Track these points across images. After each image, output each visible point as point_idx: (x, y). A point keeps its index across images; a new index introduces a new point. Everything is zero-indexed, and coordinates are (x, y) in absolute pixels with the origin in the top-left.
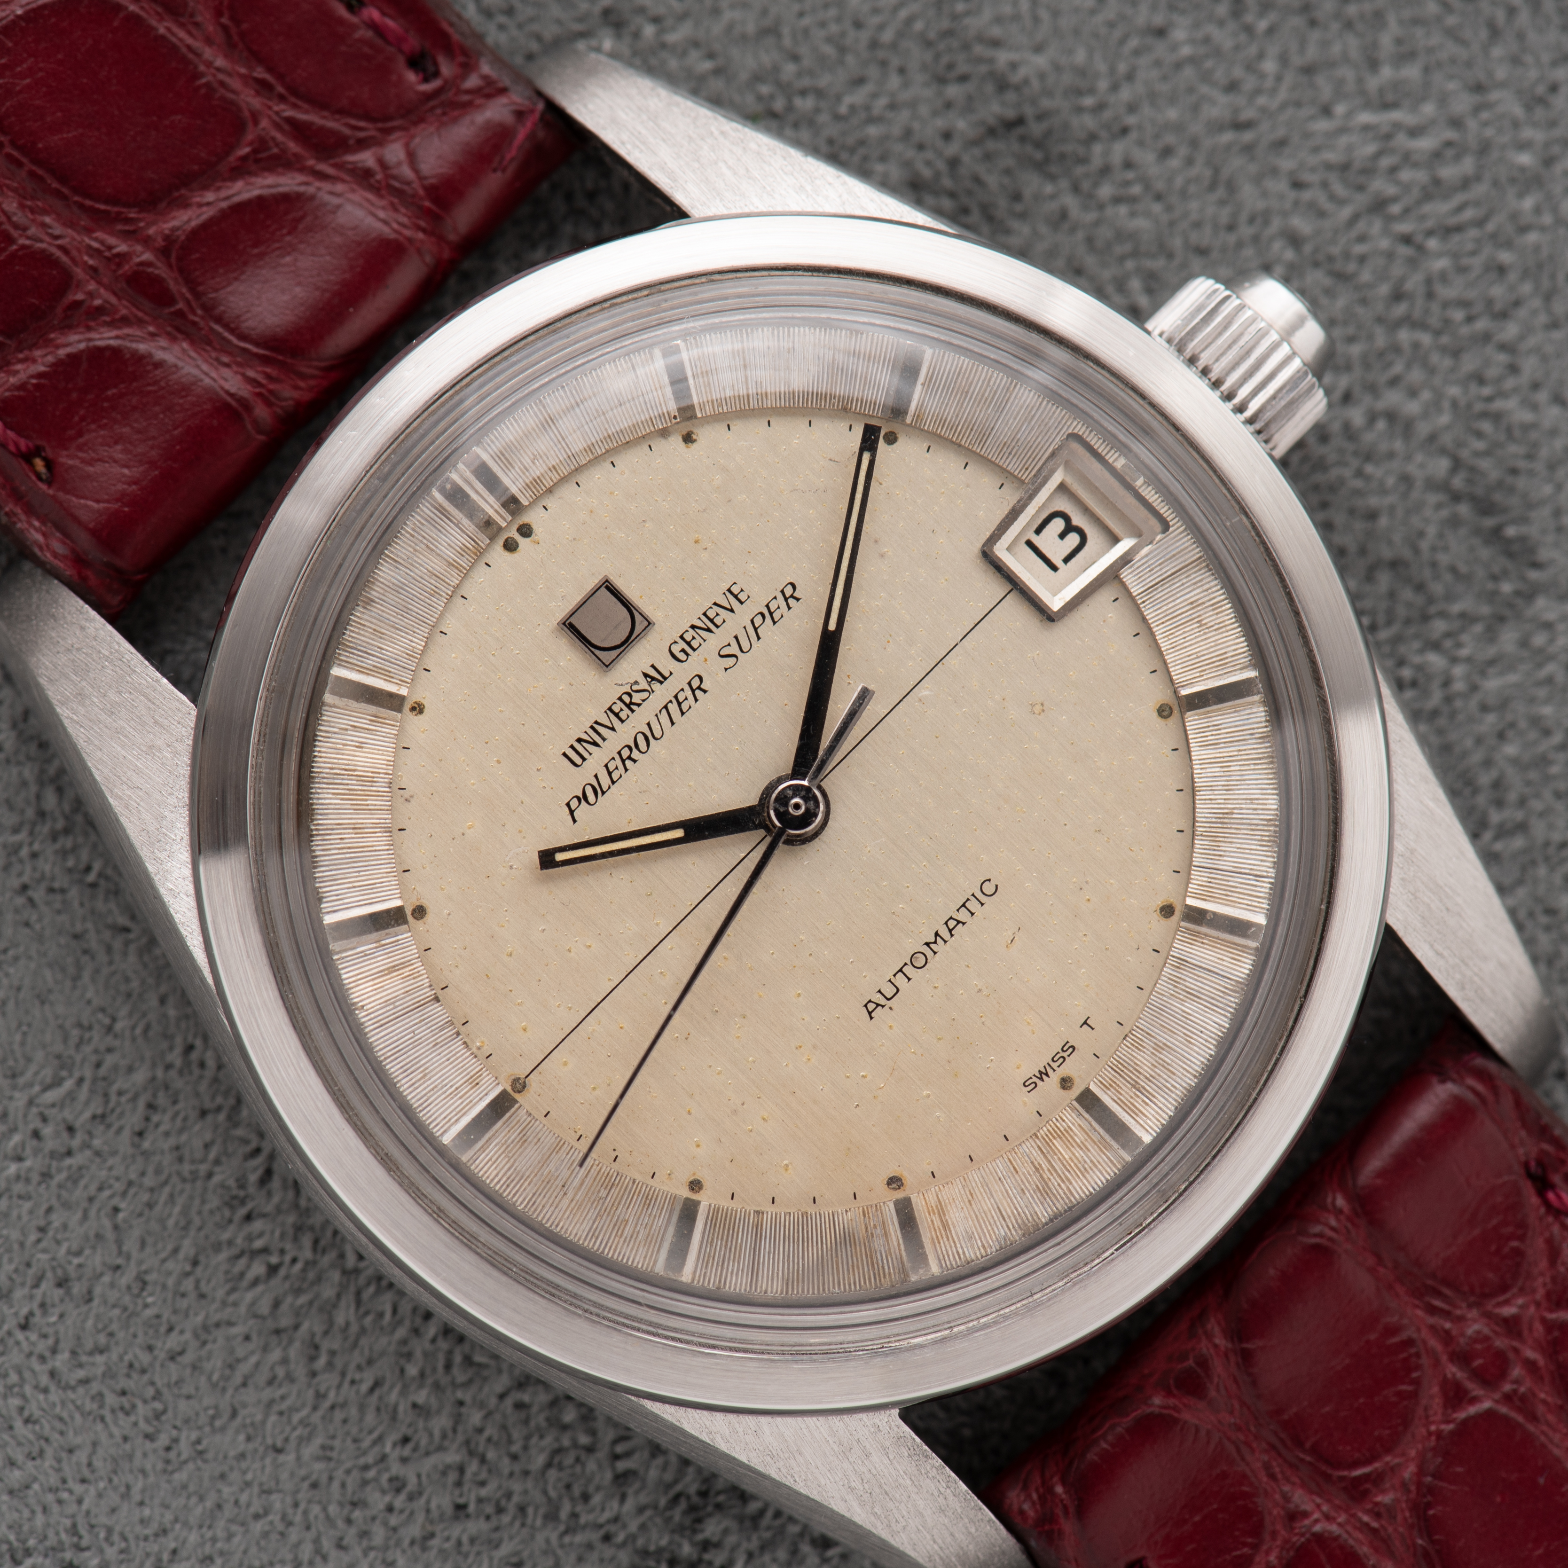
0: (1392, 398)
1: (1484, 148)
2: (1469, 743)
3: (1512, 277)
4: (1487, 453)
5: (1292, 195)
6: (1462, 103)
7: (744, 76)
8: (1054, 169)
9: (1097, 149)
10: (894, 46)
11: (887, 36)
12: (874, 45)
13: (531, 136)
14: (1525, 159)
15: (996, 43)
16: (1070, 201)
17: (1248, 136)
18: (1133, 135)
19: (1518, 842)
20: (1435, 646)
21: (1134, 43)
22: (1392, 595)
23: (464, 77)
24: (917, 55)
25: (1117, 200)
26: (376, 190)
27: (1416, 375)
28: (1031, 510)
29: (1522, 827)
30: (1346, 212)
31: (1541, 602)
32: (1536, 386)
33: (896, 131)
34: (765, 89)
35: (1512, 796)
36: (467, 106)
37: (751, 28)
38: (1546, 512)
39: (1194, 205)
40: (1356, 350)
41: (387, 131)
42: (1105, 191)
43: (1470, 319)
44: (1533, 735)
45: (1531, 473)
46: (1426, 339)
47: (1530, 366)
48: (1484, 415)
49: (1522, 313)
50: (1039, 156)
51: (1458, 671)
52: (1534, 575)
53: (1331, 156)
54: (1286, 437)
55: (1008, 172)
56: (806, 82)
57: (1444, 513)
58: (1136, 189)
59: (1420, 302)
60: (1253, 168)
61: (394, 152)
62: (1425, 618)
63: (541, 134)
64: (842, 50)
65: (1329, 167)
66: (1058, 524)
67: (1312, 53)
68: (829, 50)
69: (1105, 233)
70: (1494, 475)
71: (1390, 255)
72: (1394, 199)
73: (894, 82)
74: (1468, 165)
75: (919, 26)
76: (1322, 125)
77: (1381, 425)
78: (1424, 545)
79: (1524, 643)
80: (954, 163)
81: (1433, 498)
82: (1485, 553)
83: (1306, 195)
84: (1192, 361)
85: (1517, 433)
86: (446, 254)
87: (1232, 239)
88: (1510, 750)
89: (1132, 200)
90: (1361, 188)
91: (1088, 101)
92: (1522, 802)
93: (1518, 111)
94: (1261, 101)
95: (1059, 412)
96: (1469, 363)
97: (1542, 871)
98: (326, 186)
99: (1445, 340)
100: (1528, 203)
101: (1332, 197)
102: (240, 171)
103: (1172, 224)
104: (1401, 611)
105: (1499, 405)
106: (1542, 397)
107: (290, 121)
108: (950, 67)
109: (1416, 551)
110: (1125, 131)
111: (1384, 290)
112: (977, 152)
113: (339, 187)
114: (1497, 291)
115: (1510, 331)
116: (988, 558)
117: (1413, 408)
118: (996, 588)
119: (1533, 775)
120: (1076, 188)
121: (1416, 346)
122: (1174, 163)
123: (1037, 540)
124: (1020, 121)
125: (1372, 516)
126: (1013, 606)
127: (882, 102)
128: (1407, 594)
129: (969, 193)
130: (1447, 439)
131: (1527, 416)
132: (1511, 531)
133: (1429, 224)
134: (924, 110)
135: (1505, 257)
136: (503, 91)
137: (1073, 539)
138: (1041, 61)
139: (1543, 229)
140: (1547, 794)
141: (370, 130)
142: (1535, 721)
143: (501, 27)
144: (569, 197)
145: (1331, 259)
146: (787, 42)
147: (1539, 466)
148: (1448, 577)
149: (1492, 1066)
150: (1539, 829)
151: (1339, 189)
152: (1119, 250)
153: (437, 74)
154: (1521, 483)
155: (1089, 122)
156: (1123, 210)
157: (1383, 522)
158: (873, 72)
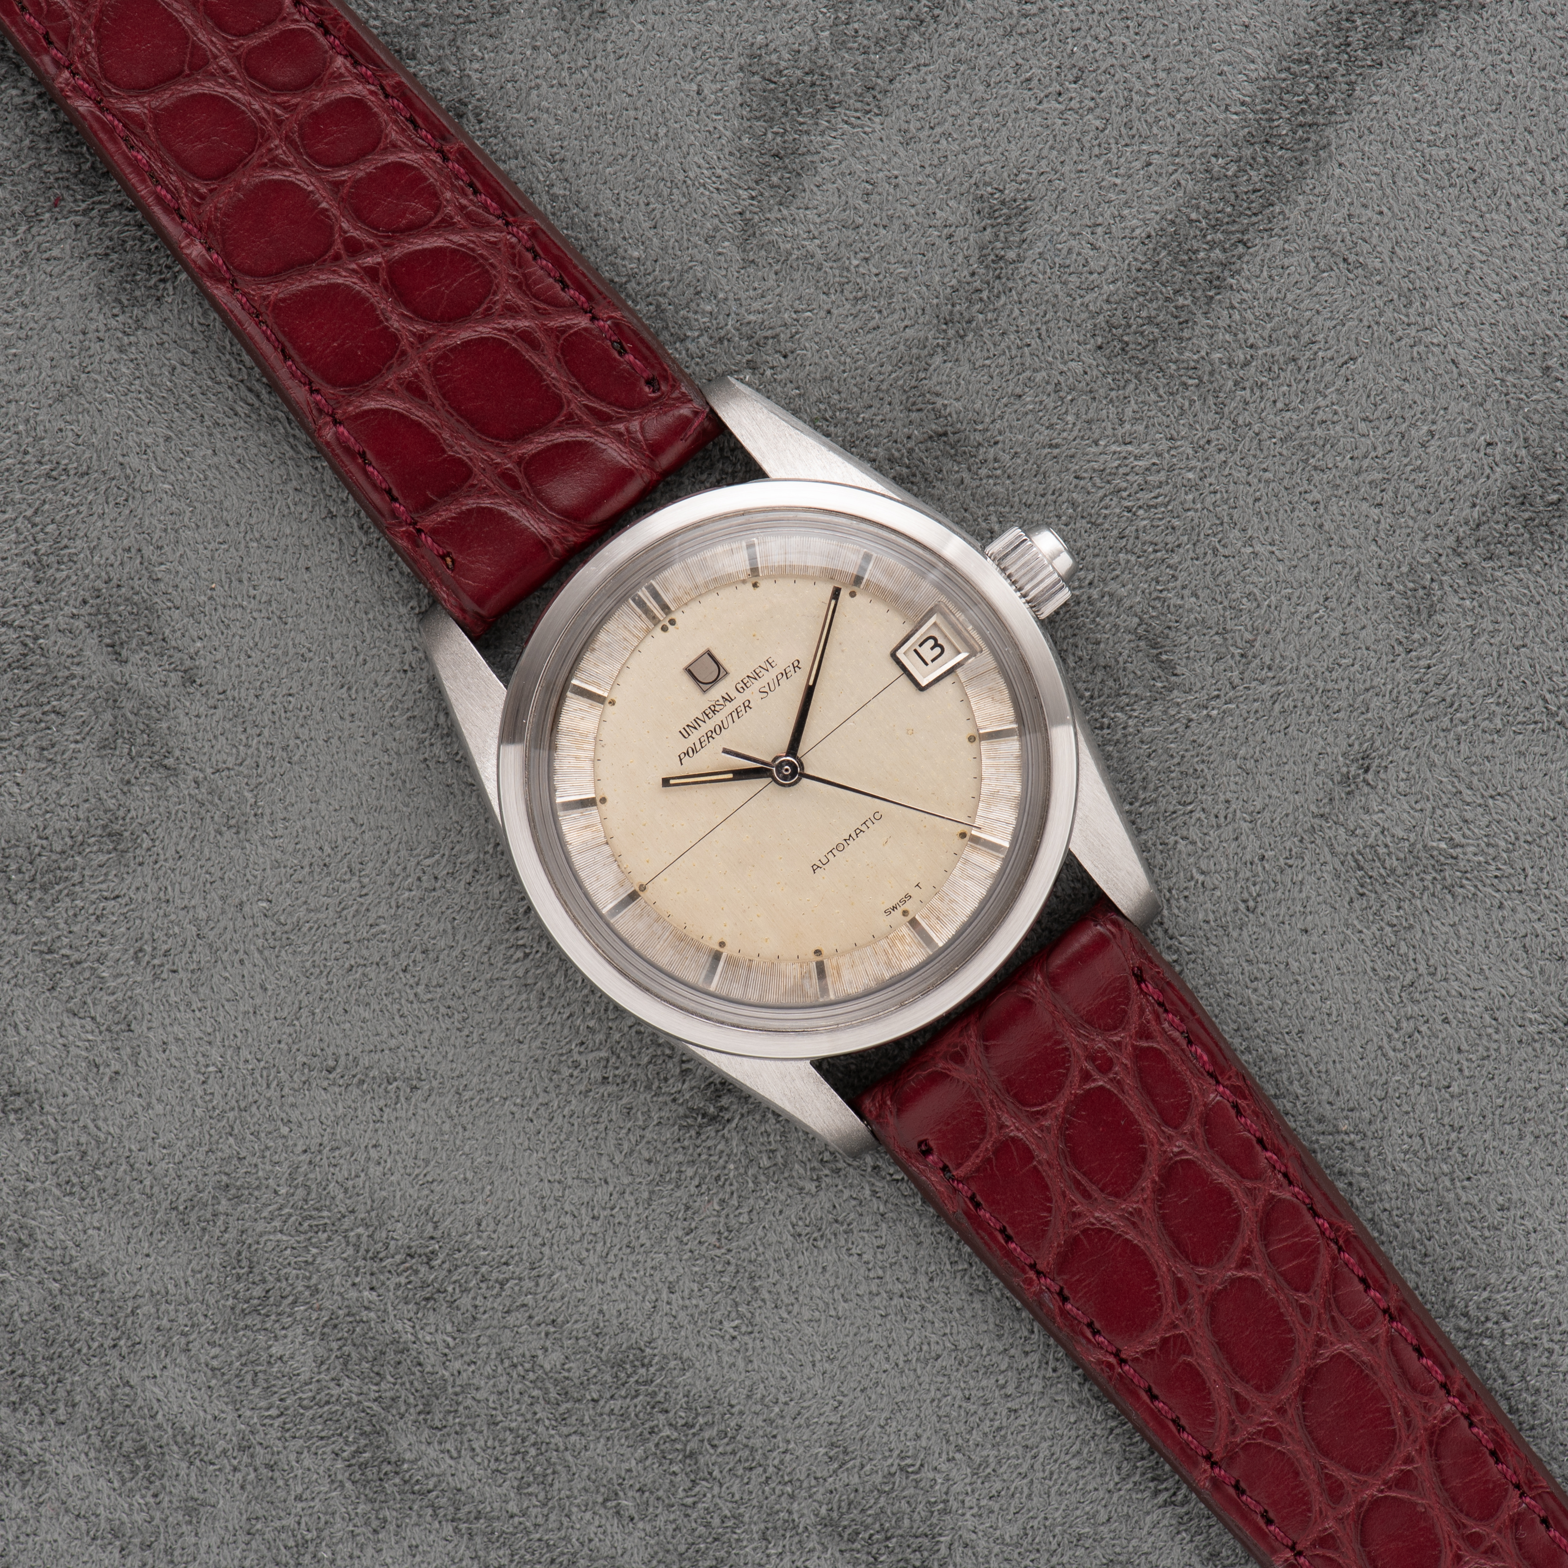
0: (1113, 586)
1: (1171, 469)
2: (1133, 758)
3: (1178, 533)
4: (1157, 617)
5: (1075, 481)
6: (1164, 445)
7: (813, 399)
8: (959, 459)
9: (982, 450)
10: (888, 391)
11: (884, 387)
12: (878, 389)
13: (702, 423)
14: (1190, 475)
15: (938, 395)
16: (966, 475)
17: (1056, 451)
18: (1000, 445)
19: (1152, 809)
20: (1122, 709)
21: (1005, 400)
22: (1102, 681)
23: (672, 392)
24: (898, 396)
25: (989, 477)
26: (624, 443)
27: (1126, 576)
28: (917, 635)
29: (1155, 801)
30: (1101, 493)
31: (1175, 692)
32: (1184, 587)
33: (884, 433)
34: (822, 407)
35: (1151, 786)
36: (673, 407)
37: (818, 376)
38: (1183, 648)
39: (1026, 483)
40: (1098, 561)
41: (633, 415)
42: (983, 472)
43: (1155, 551)
44: (1165, 757)
45: (1177, 629)
46: (1133, 559)
47: (1182, 576)
48: (1158, 598)
49: (1181, 550)
50: (953, 452)
51: (1131, 722)
52: (1173, 678)
53: (1096, 466)
54: (1048, 610)
55: (936, 458)
56: (843, 404)
57: (1132, 645)
58: (999, 472)
59: (1131, 541)
60: (1057, 467)
61: (635, 425)
62: (1119, 695)
63: (706, 423)
64: (862, 391)
65: (1094, 470)
66: (931, 643)
67: (1091, 414)
68: (855, 389)
69: (981, 492)
70: (1159, 629)
71: (1120, 516)
72: (1125, 489)
73: (887, 408)
74: (1162, 476)
75: (901, 382)
76: (1094, 449)
77: (1106, 599)
78: (1120, 659)
79: (1165, 712)
80: (911, 451)
81: (1128, 637)
82: (1150, 666)
83: (1082, 482)
84: (1004, 570)
85: (1172, 609)
86: (655, 477)
87: (1043, 501)
88: (1152, 763)
89: (997, 477)
90: (1108, 482)
91: (980, 427)
92: (1156, 789)
93: (1190, 451)
94: (1065, 434)
95: (935, 591)
96: (1153, 573)
97: (1162, 823)
98: (600, 439)
99: (1142, 560)
100: (1190, 497)
101: (1094, 485)
102: (560, 428)
103: (1014, 491)
104: (1106, 691)
105: (1165, 593)
106: (1186, 592)
107: (585, 406)
108: (914, 404)
109: (1118, 662)
110: (996, 443)
111: (1115, 532)
112: (923, 447)
113: (606, 440)
114: (1169, 539)
115: (1175, 559)
116: (893, 655)
117: (1123, 591)
118: (897, 671)
119: (1163, 776)
120: (969, 470)
121: (1128, 561)
122: (1019, 461)
123: (919, 650)
124: (945, 434)
125: (1098, 643)
126: (904, 680)
127: (880, 417)
128: (1111, 683)
129: (917, 467)
130: (1138, 609)
131: (1179, 602)
132: (1164, 657)
133: (1140, 503)
134: (899, 424)
135: (1176, 522)
136: (690, 401)
137: (938, 650)
138: (958, 405)
139: (1196, 511)
140: (1168, 787)
141: (624, 413)
142: (1167, 750)
143: (697, 364)
144: (722, 450)
145: (1090, 515)
146: (835, 384)
147: (1182, 626)
148: (1131, 676)
149: (1120, 920)
150: (1162, 804)
151: (1098, 481)
152: (986, 501)
153: (659, 389)
154: (1172, 634)
155: (979, 437)
156: (991, 481)
157: (1102, 646)
158: (876, 403)
